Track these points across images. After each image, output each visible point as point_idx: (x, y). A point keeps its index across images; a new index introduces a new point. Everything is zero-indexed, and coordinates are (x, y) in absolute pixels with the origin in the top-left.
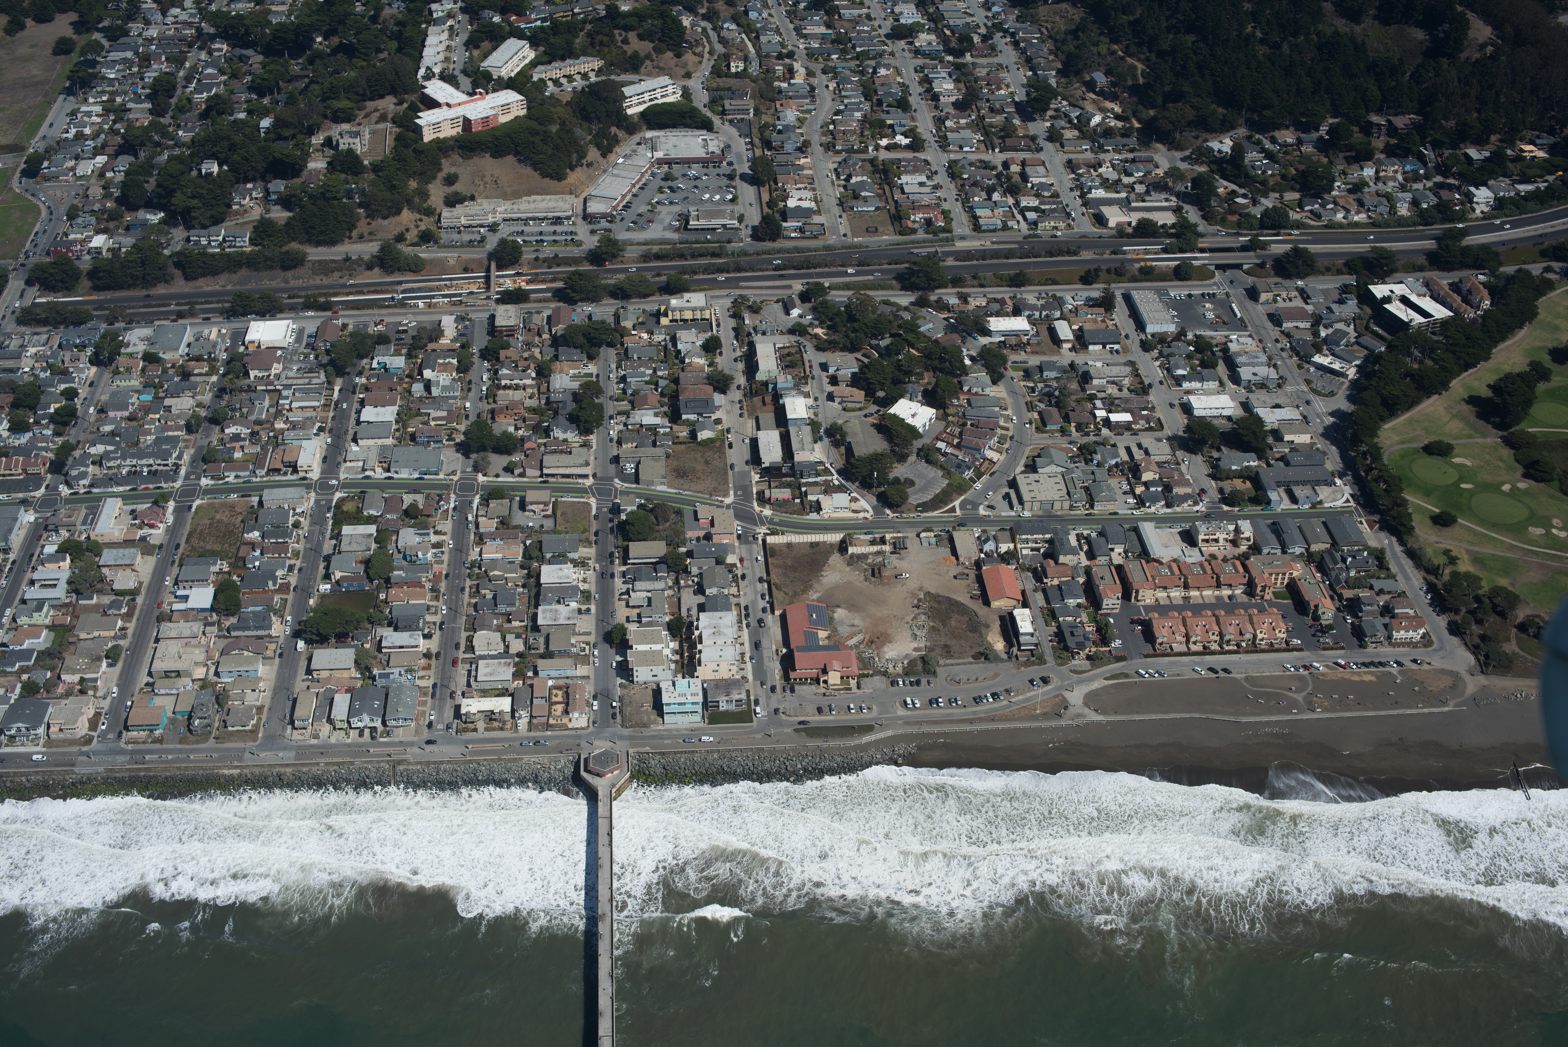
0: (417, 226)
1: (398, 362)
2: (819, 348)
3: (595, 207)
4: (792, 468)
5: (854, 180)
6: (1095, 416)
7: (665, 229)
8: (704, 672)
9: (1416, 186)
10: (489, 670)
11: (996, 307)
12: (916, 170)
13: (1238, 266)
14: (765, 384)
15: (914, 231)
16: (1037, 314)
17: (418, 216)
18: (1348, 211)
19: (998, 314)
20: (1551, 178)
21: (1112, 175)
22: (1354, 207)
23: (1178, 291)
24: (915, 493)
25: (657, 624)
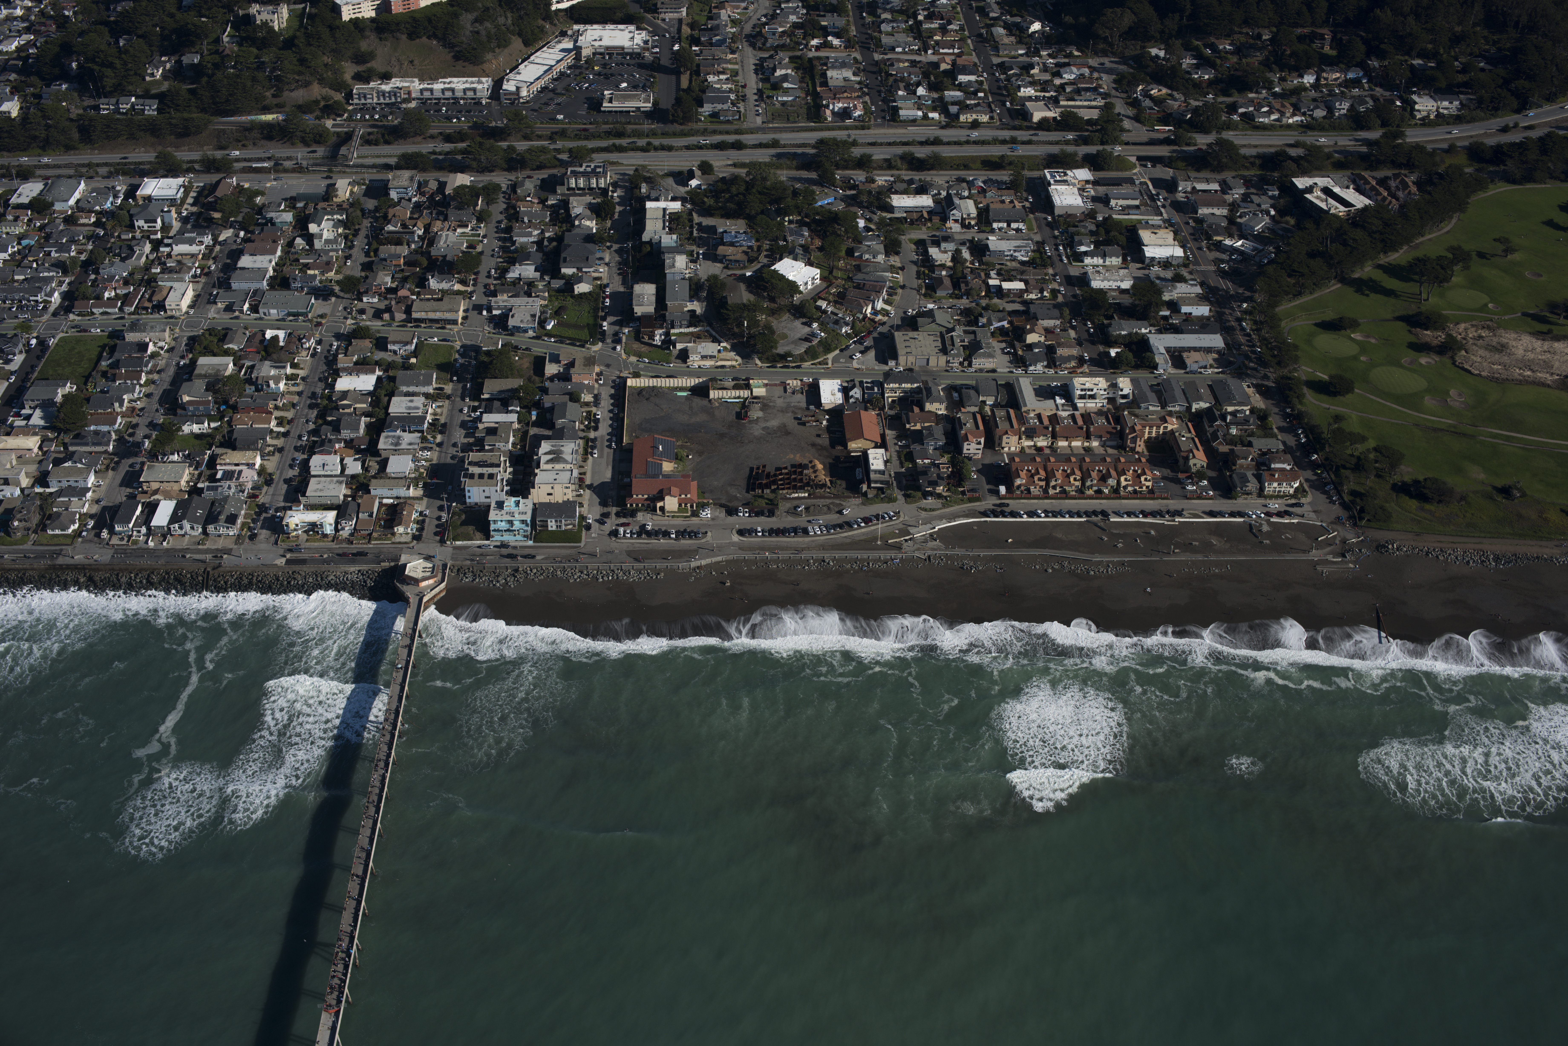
0: (327, 100)
1: (286, 217)
4: (664, 318)
5: (779, 73)
6: (988, 285)
8: (539, 494)
10: (320, 486)
11: (901, 186)
12: (843, 67)
14: (649, 243)
16: (943, 193)
17: (328, 90)
18: (1282, 114)
19: (903, 192)
21: (1045, 77)
22: (1289, 111)
24: (787, 344)
25: (498, 451)
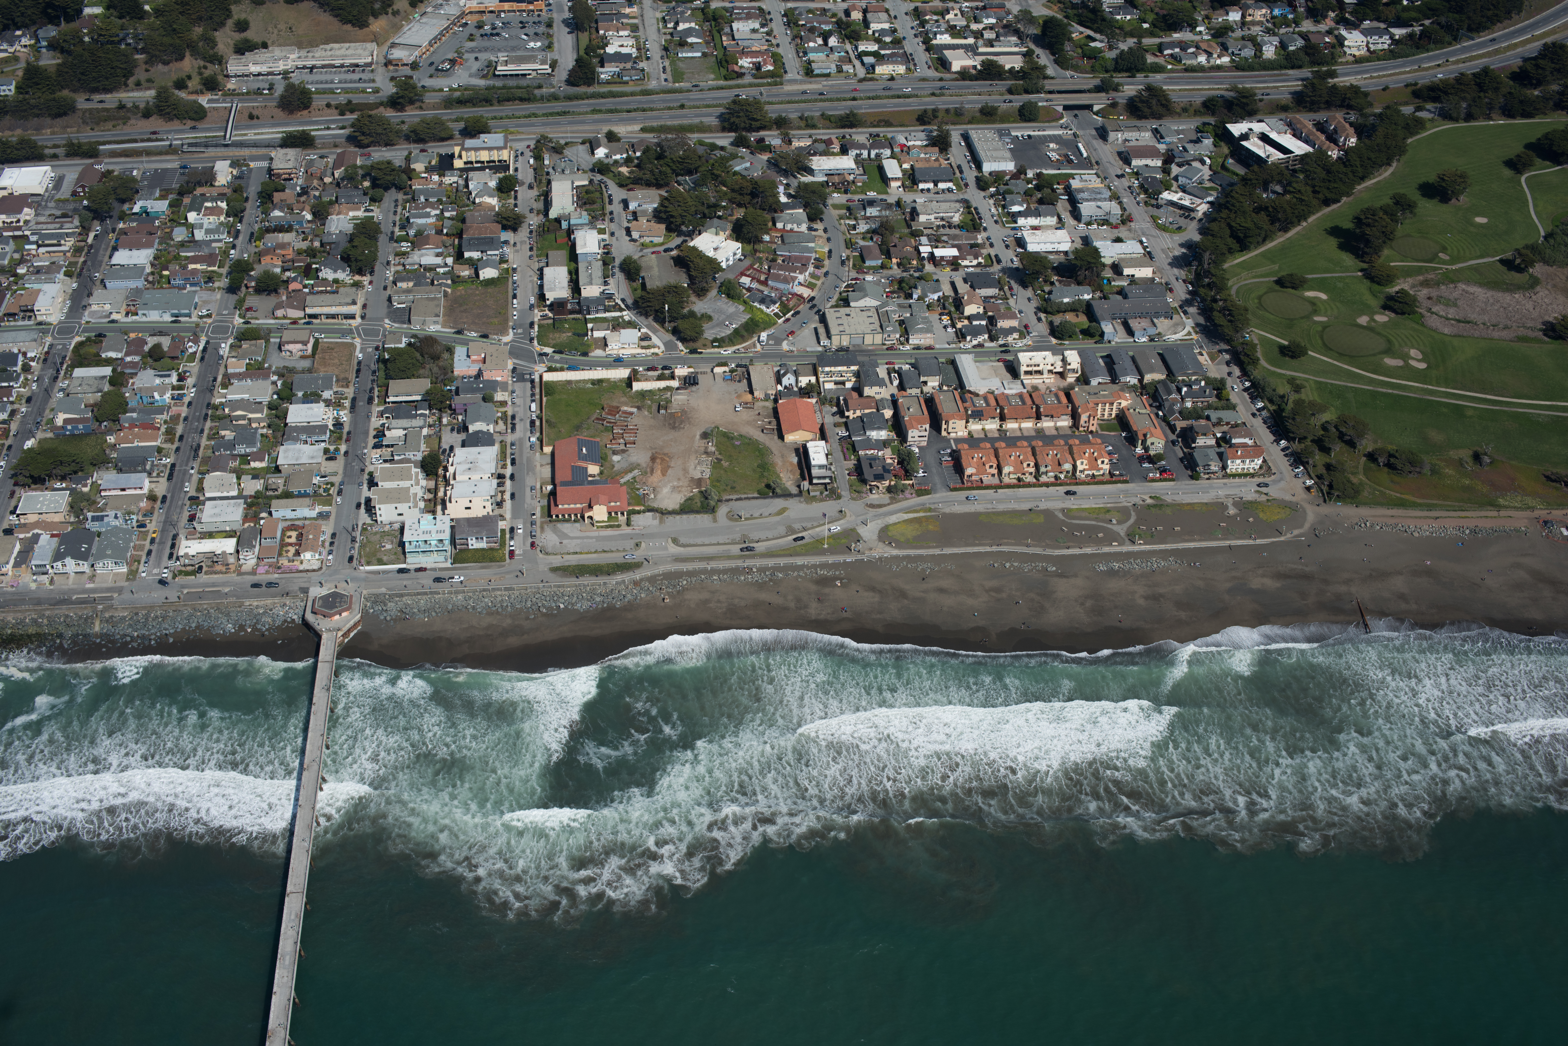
0: (200, 74)
1: (160, 206)
2: (621, 185)
3: (397, 54)
4: (579, 303)
5: (682, 27)
6: (919, 253)
7: (471, 76)
8: (456, 510)
9: (1283, 31)
10: (217, 511)
11: (821, 147)
12: (749, 17)
13: (1089, 107)
14: (558, 221)
15: (740, 75)
16: (865, 153)
17: (202, 63)
18: (1209, 54)
19: (823, 154)
20: (1427, 22)
21: (961, 22)
22: (1217, 51)
23: (1020, 131)
24: (713, 327)
25: (408, 461)
